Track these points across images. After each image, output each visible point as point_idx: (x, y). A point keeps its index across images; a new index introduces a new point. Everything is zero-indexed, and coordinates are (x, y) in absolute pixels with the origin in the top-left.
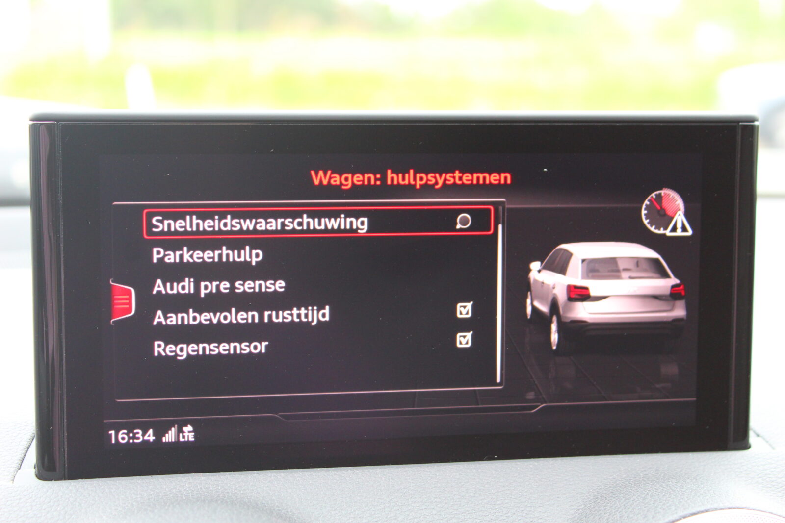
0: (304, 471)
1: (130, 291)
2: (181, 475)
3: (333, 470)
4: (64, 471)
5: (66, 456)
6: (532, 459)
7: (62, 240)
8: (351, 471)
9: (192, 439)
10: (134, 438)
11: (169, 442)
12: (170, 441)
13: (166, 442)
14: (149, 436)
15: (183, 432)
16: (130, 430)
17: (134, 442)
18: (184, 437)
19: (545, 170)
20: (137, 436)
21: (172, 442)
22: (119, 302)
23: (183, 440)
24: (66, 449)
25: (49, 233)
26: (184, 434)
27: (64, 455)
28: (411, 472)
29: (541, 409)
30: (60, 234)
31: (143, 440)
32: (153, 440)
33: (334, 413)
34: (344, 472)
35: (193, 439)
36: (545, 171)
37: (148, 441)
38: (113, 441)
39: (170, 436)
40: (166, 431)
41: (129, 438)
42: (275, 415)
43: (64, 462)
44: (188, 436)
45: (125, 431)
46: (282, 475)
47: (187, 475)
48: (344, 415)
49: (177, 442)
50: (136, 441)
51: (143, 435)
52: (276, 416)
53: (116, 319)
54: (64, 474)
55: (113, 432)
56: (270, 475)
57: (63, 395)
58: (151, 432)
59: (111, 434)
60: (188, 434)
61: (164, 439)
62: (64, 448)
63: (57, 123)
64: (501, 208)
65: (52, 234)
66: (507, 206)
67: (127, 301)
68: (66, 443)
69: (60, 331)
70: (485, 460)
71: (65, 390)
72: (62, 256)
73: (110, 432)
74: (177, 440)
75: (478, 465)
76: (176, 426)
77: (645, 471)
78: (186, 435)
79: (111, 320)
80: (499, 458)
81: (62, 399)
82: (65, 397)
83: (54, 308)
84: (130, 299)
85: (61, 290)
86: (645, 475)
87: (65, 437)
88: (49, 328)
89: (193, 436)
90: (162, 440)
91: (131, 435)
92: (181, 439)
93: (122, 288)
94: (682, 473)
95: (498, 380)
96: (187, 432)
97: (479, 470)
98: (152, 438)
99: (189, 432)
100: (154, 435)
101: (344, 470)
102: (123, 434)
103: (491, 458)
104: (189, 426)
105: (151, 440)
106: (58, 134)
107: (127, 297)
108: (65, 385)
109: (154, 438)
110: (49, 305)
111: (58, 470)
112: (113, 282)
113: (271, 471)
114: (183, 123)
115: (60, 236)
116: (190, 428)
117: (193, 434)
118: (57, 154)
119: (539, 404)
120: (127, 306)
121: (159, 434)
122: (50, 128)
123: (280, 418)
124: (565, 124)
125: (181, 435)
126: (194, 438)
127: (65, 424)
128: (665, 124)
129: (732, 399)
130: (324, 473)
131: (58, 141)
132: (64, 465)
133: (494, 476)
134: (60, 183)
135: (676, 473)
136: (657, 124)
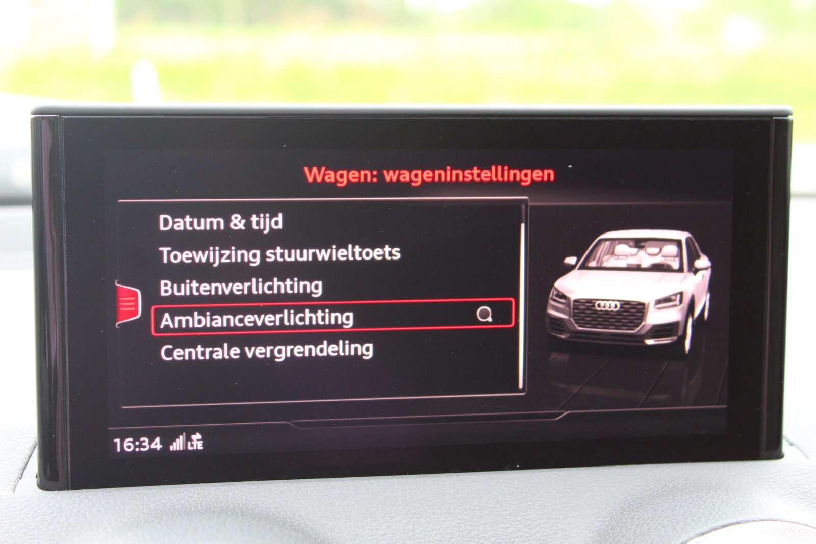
0: (318, 482)
1: (136, 293)
2: (190, 485)
3: (349, 480)
4: (68, 480)
5: (69, 465)
6: (556, 469)
7: (65, 239)
8: (367, 481)
9: (200, 447)
10: (140, 446)
11: (177, 451)
12: (178, 449)
13: (173, 451)
14: (156, 444)
15: (191, 440)
16: (136, 438)
17: (140, 451)
18: (192, 445)
19: (570, 166)
20: (144, 444)
21: (180, 450)
22: (125, 304)
23: (192, 448)
24: (69, 458)
25: (51, 233)
26: (193, 442)
27: (67, 464)
28: (429, 482)
29: (565, 416)
30: (62, 233)
31: (150, 448)
32: (160, 448)
33: (349, 421)
34: (359, 482)
35: (202, 448)
36: (570, 168)
37: (155, 449)
38: (119, 450)
39: (178, 445)
40: (174, 440)
41: (135, 446)
42: (287, 423)
43: (68, 471)
44: (197, 445)
45: (131, 439)
46: (295, 485)
47: (196, 485)
48: (362, 423)
49: (185, 451)
50: (142, 449)
51: (150, 443)
52: (290, 423)
53: (121, 322)
54: (68, 483)
55: (118, 440)
56: (282, 485)
57: (66, 401)
58: (158, 440)
59: (116, 443)
60: (197, 442)
61: (171, 448)
62: (67, 457)
63: (60, 116)
64: (523, 207)
65: (54, 233)
66: (530, 204)
67: (133, 304)
68: (69, 451)
69: (63, 334)
70: (507, 470)
71: (68, 396)
72: (65, 256)
73: (115, 440)
74: (185, 449)
75: (499, 475)
76: (184, 434)
77: (674, 481)
78: (195, 443)
79: (116, 323)
80: (521, 468)
81: (65, 406)
82: (68, 403)
83: (57, 310)
84: (136, 301)
85: (64, 291)
86: (674, 485)
87: (69, 445)
88: (51, 331)
89: (202, 445)
90: (169, 448)
91: (137, 443)
92: (190, 448)
93: (128, 289)
94: (712, 483)
95: (521, 386)
96: (196, 440)
97: (501, 480)
98: (159, 447)
99: (198, 440)
100: (161, 443)
101: (360, 480)
102: (129, 442)
103: (513, 468)
104: (198, 434)
105: (158, 449)
106: (60, 128)
107: (133, 299)
108: (68, 391)
109: (161, 446)
110: (52, 307)
111: (61, 479)
112: (118, 283)
113: (284, 481)
114: (192, 118)
115: (63, 235)
116: (198, 436)
117: (202, 442)
118: (60, 150)
119: (563, 411)
120: (133, 309)
121: (166, 442)
122: (52, 123)
123: (293, 425)
124: (591, 119)
125: (189, 443)
126: (203, 446)
127: (69, 432)
128: (695, 119)
129: (765, 406)
130: (339, 483)
131: (60, 135)
132: (68, 474)
133: (517, 486)
134: (63, 181)
135: (706, 483)
136: (687, 119)
